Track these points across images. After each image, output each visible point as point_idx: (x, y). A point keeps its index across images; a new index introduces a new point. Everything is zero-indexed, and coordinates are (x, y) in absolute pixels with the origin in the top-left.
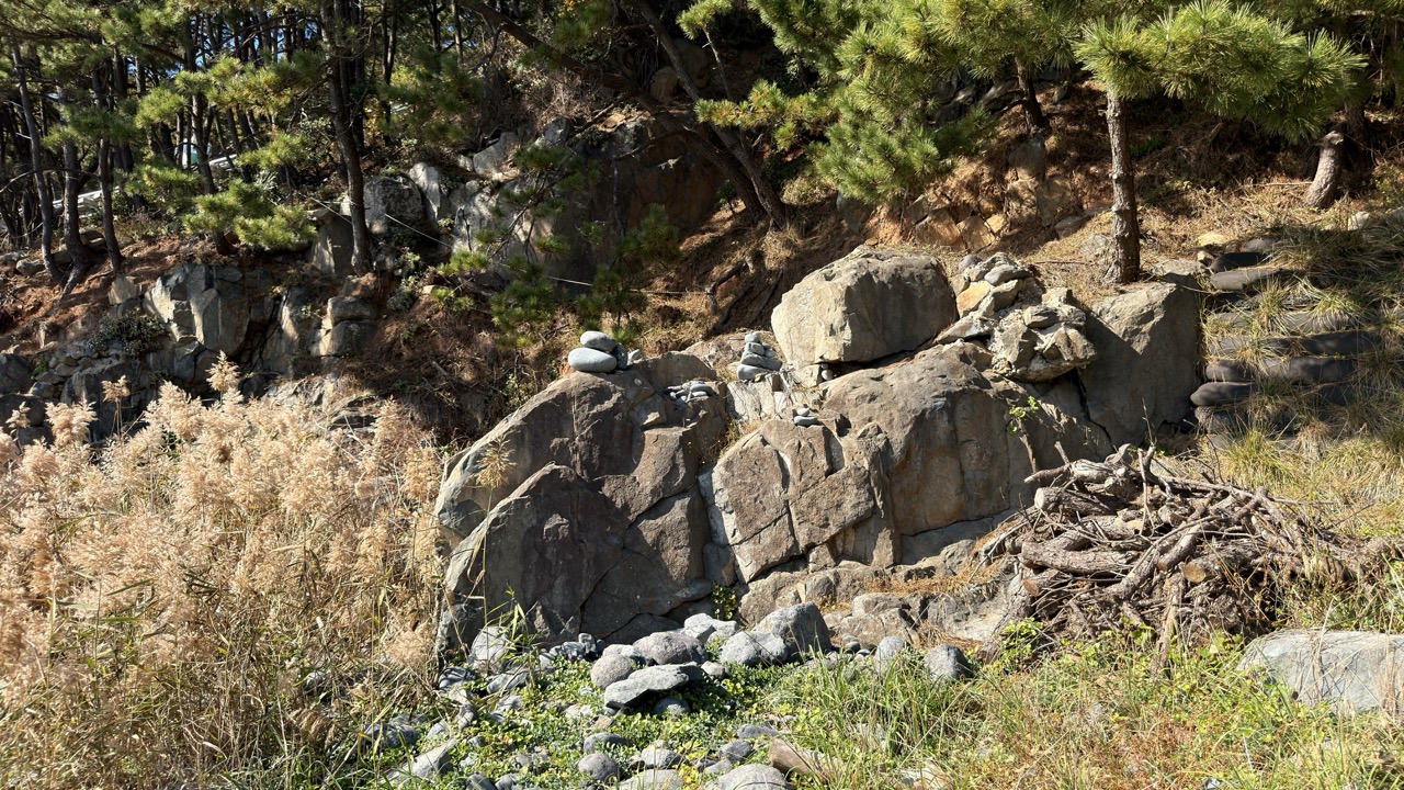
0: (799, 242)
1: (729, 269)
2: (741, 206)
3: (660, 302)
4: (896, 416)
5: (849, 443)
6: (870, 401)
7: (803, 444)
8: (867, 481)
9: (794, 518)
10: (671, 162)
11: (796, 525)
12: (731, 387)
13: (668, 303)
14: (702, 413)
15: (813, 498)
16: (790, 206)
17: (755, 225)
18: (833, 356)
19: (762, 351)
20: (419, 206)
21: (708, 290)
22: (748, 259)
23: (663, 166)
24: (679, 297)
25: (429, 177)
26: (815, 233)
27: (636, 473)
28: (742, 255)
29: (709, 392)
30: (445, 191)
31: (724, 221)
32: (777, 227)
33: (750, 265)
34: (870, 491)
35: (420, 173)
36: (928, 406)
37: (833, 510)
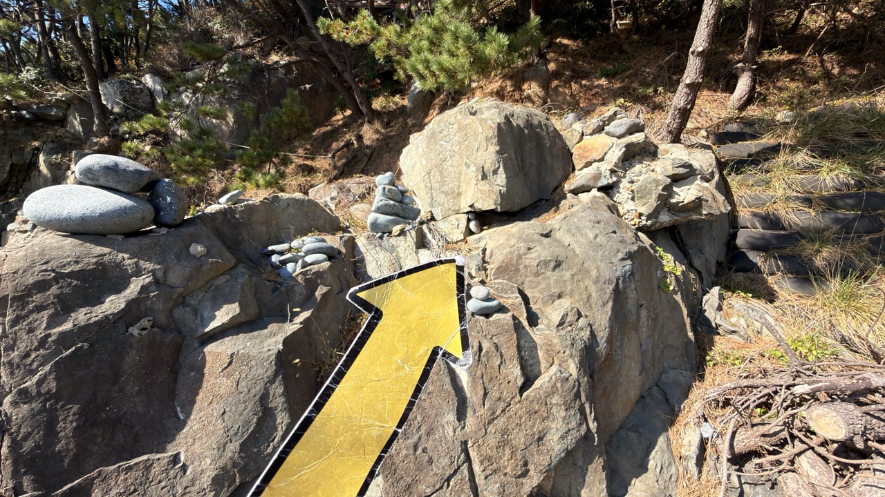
0: (383, 130)
1: (342, 144)
2: (348, 112)
3: (300, 162)
4: (593, 289)
5: (546, 337)
6: (555, 268)
7: (485, 346)
8: (578, 395)
9: (477, 468)
10: (308, 86)
11: (480, 479)
12: (361, 242)
13: (306, 162)
14: (320, 291)
15: (505, 432)
16: (377, 111)
17: (357, 121)
18: (487, 204)
19: (399, 197)
20: (148, 99)
21: (330, 156)
22: (353, 138)
23: (303, 87)
24: (313, 159)
25: (154, 82)
26: (392, 127)
27: (181, 445)
28: (350, 137)
29: (331, 254)
30: (166, 92)
31: (338, 121)
32: (370, 122)
33: (355, 142)
34: (582, 410)
35: (148, 80)
36: (619, 273)
37: (534, 448)
